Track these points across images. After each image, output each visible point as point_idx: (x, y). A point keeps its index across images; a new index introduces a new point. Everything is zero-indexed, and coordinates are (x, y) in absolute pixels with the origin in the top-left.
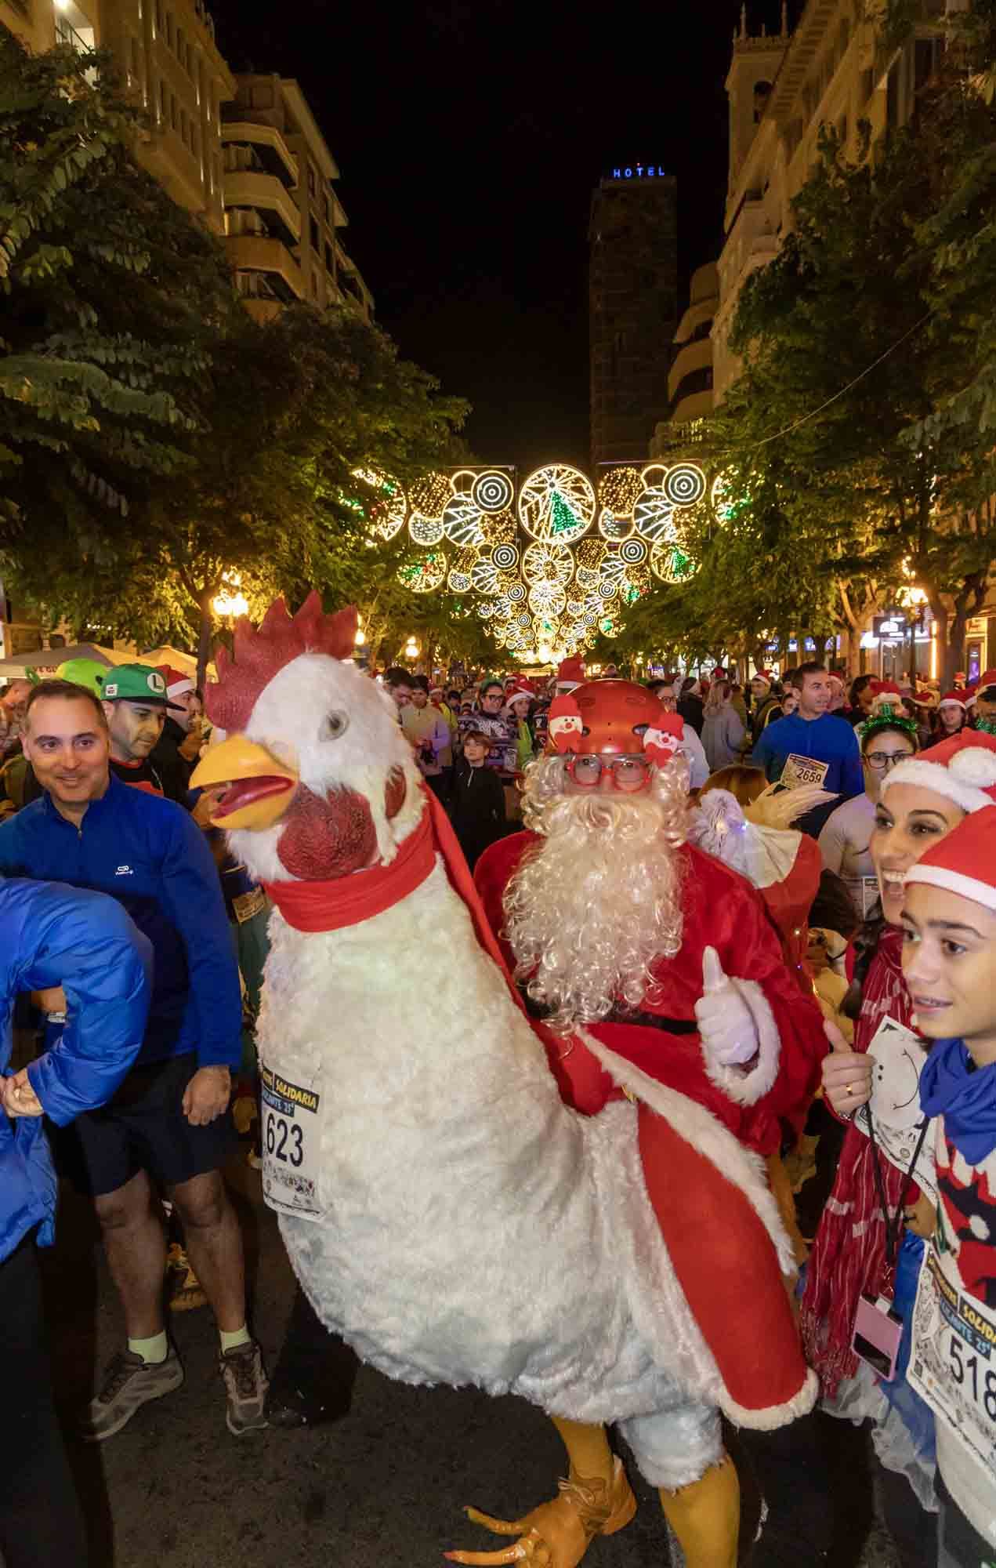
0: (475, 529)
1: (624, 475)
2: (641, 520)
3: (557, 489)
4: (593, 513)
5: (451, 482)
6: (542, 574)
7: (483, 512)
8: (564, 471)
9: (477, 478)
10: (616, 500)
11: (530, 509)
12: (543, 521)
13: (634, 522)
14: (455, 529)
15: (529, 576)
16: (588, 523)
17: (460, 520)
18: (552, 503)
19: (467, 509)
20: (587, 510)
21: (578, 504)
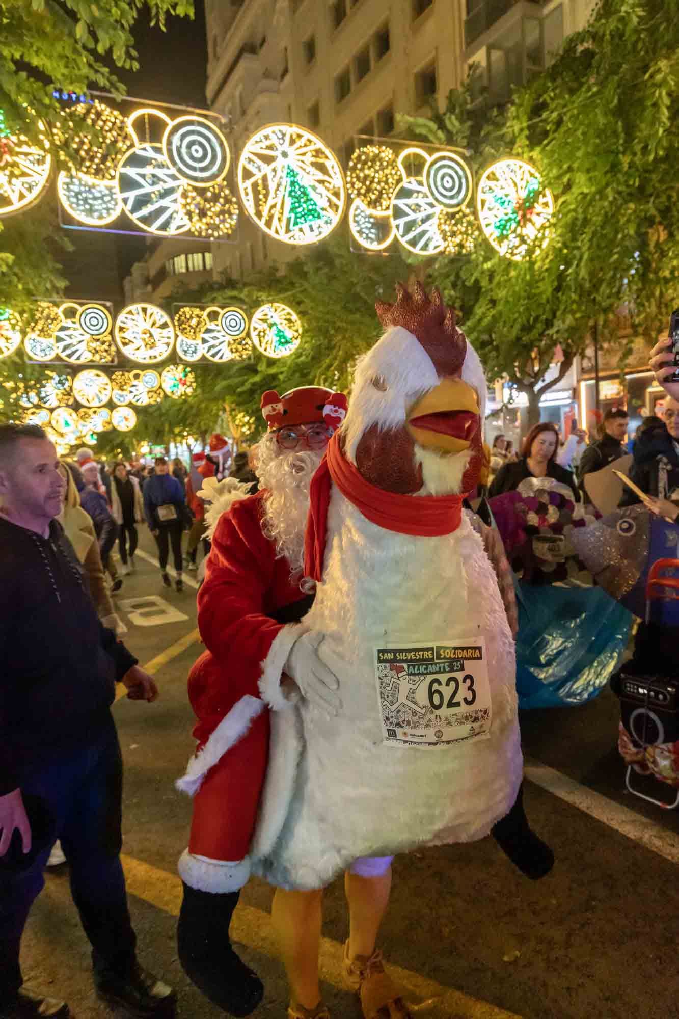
0: (173, 207)
1: (376, 157)
2: (402, 222)
3: (293, 160)
4: (341, 204)
5: (130, 120)
6: (138, 343)
7: (184, 182)
8: (300, 136)
9: (171, 124)
10: (368, 190)
11: (255, 186)
12: (274, 206)
13: (393, 223)
14: (142, 202)
15: (125, 344)
16: (336, 218)
17: (147, 189)
18: (286, 181)
19: (160, 173)
20: (334, 199)
21: (321, 188)
